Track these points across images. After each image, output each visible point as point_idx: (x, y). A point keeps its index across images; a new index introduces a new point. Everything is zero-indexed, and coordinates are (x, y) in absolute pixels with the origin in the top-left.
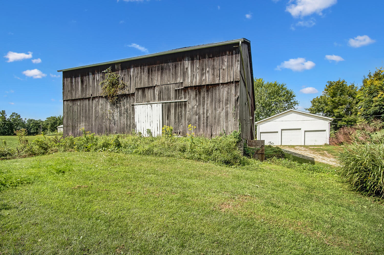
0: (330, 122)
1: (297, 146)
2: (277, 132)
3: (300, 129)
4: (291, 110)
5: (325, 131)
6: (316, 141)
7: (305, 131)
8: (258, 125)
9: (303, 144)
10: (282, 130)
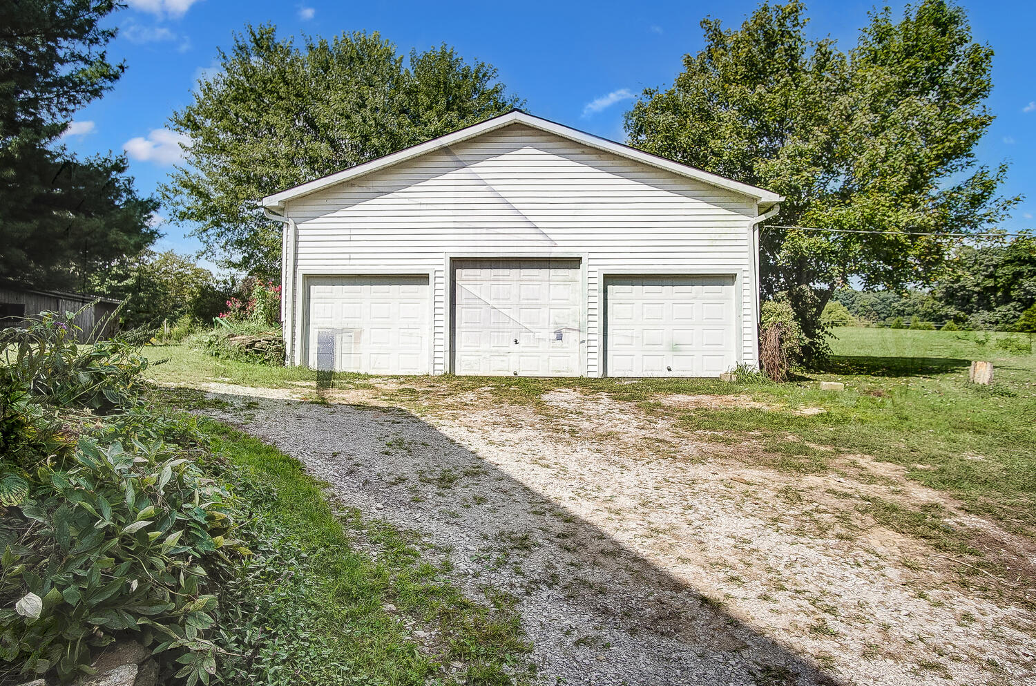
0: (763, 218)
1: (560, 382)
2: (422, 279)
3: (573, 263)
4: (517, 127)
5: (732, 277)
6: (675, 348)
7: (610, 279)
8: (291, 221)
9: (596, 373)
10: (457, 263)
